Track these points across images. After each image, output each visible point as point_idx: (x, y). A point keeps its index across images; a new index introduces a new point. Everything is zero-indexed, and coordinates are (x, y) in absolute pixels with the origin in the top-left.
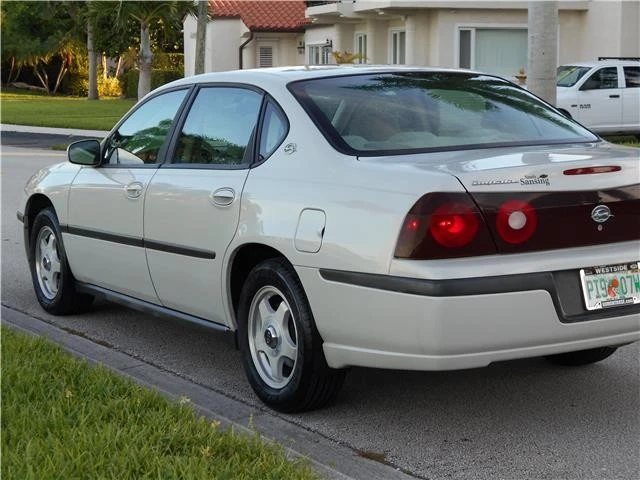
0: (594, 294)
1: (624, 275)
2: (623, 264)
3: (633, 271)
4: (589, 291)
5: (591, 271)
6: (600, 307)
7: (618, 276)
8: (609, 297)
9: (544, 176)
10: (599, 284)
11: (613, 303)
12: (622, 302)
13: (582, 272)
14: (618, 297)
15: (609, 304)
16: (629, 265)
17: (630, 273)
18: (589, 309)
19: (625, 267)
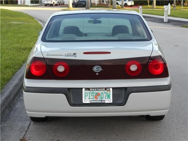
0: (88, 97)
1: (103, 92)
2: (103, 88)
3: (108, 91)
4: (86, 96)
5: (88, 89)
6: (89, 102)
7: (100, 92)
8: (94, 99)
9: (75, 54)
10: (91, 94)
11: (95, 102)
12: (100, 102)
13: (84, 90)
14: (99, 99)
15: (93, 102)
16: (106, 89)
17: (106, 91)
18: (83, 102)
19: (104, 89)
